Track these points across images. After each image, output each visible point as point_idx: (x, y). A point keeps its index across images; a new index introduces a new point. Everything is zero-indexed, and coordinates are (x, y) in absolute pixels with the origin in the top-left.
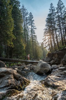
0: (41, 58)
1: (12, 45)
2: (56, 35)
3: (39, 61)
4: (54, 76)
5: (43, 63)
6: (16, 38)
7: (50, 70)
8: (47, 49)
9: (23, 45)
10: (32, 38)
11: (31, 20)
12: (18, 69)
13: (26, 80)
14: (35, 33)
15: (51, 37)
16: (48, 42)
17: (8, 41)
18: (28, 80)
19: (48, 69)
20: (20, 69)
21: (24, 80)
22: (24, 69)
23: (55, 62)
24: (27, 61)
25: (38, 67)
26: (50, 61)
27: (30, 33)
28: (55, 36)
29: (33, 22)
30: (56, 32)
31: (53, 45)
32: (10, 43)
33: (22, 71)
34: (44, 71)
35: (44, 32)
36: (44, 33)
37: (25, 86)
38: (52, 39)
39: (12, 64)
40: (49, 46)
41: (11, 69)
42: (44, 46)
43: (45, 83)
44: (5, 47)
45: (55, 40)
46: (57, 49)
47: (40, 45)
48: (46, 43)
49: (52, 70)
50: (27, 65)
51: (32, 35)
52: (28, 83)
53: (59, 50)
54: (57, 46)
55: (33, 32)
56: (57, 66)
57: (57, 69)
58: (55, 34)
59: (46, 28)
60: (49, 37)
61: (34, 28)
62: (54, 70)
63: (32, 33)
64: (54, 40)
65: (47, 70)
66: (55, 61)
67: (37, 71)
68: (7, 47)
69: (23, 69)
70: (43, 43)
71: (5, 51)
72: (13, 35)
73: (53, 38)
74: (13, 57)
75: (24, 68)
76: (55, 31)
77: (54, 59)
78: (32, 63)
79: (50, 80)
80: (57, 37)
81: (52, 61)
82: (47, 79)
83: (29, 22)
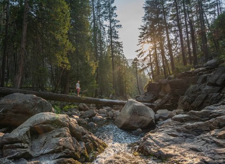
0: (131, 95)
1: (67, 64)
2: (169, 41)
3: (127, 100)
4: (161, 135)
5: (136, 104)
6: (74, 49)
7: (152, 121)
8: (146, 73)
9: (92, 65)
10: (112, 49)
11: (109, 6)
12: (80, 117)
13: (97, 141)
14: (117, 38)
15: (155, 45)
16: (149, 57)
17: (58, 56)
18: (101, 141)
19: (148, 120)
20: (84, 118)
21: (92, 140)
22: (94, 118)
23: (166, 103)
24: (101, 100)
25: (124, 115)
26: (152, 101)
27: (106, 38)
28: (166, 43)
29: (115, 12)
30: (168, 33)
31: (162, 64)
32: (62, 60)
33: (89, 121)
34: (139, 123)
35: (140, 34)
36: (140, 37)
37: (94, 154)
38: (158, 52)
39: (67, 107)
40: (150, 67)
41: (65, 116)
42: (140, 66)
43: (139, 148)
44: (51, 68)
45: (167, 51)
46: (170, 74)
47: (130, 64)
48: (145, 59)
49: (158, 122)
50: (101, 110)
51: (112, 42)
52: (101, 146)
53: (175, 77)
54: (170, 68)
55: (113, 35)
56: (170, 112)
57: (170, 120)
58: (166, 40)
59: (143, 24)
60: (151, 45)
61: (117, 24)
62: (161, 122)
63: (111, 37)
64: (163, 53)
65: (146, 121)
66: (164, 101)
67: (123, 123)
68: (56, 70)
69: (90, 117)
70: (136, 59)
71: (52, 78)
72: (68, 43)
73: (161, 47)
74: (70, 91)
75: (94, 115)
76: (165, 32)
77: (161, 97)
78: (111, 105)
79: (151, 141)
80: (170, 46)
81: (157, 102)
82: (145, 140)
83: (104, 13)
